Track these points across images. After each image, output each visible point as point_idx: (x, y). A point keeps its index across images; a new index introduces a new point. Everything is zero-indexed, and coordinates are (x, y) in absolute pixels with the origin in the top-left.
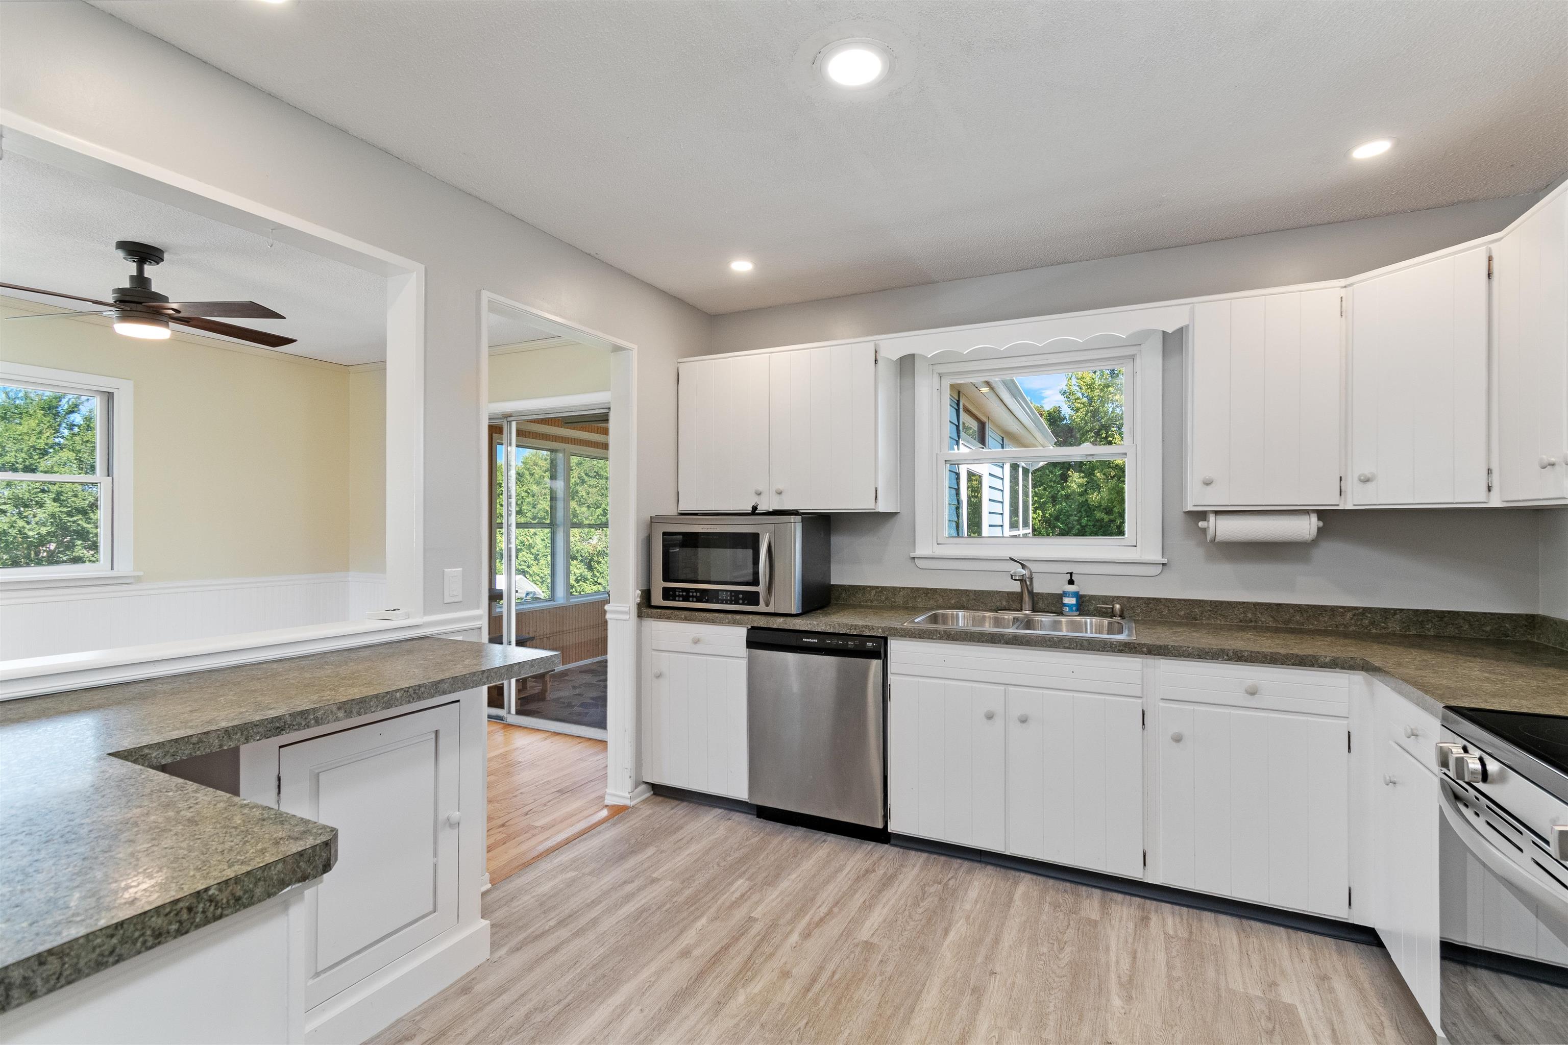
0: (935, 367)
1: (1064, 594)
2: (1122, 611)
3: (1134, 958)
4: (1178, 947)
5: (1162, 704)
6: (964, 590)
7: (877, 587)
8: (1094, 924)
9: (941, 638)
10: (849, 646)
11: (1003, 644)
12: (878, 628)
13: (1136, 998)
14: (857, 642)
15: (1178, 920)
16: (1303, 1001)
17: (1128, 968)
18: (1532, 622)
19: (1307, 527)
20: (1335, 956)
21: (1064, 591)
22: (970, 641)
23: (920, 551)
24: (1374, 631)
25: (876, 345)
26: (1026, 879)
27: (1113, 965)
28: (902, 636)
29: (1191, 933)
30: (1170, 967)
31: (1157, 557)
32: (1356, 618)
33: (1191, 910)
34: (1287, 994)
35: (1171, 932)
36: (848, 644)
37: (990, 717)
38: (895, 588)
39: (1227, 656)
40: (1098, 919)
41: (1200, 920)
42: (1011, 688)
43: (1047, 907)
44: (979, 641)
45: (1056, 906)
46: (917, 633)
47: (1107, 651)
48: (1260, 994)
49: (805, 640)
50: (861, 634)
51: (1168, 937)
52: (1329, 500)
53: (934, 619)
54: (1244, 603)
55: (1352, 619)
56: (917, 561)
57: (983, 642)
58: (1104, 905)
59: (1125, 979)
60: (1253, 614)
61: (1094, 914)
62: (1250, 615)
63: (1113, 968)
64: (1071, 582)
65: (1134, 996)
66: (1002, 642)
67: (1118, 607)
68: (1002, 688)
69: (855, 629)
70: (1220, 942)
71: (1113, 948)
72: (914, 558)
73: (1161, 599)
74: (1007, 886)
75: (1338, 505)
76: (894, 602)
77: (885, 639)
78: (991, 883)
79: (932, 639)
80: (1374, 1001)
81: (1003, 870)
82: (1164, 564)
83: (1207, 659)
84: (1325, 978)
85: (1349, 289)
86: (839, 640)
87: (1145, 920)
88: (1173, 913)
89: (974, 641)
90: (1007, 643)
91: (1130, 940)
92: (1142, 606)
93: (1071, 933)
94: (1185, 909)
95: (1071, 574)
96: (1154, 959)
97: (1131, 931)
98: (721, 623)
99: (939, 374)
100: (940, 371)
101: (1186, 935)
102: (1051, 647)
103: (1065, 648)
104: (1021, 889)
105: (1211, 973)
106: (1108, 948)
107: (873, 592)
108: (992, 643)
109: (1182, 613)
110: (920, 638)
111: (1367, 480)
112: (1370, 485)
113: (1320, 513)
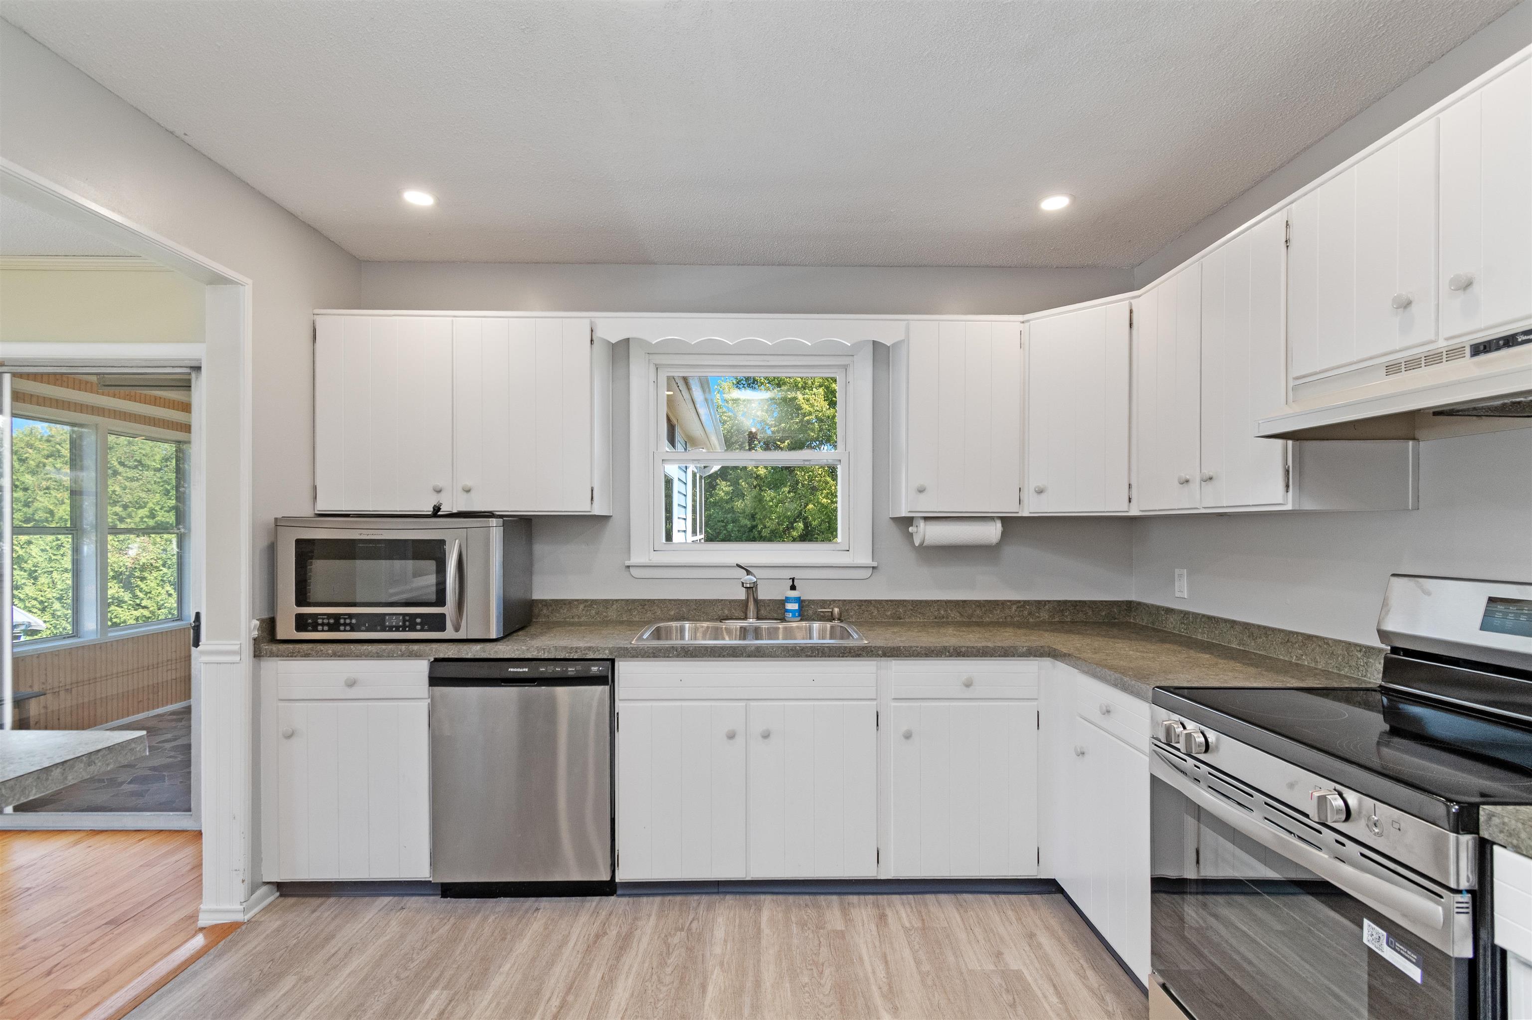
0: (651, 356)
1: (787, 600)
2: (840, 614)
3: (886, 962)
4: (917, 939)
5: (894, 704)
6: (684, 600)
7: (586, 601)
8: (841, 935)
9: (678, 656)
10: (569, 673)
11: (745, 657)
12: (605, 649)
13: (901, 1007)
14: (579, 668)
15: (909, 910)
16: (1025, 964)
17: (884, 975)
18: (1130, 606)
19: (992, 532)
20: (1032, 912)
21: (786, 597)
22: (710, 656)
23: (636, 558)
24: (1031, 620)
25: (591, 323)
26: (767, 902)
27: (870, 975)
28: (633, 657)
29: (923, 920)
30: (918, 963)
31: (867, 561)
32: (1018, 609)
33: (915, 896)
34: (1014, 963)
35: (907, 925)
36: (567, 671)
37: (731, 736)
38: (606, 601)
39: (949, 652)
40: (843, 929)
41: (926, 905)
42: (753, 703)
43: (795, 929)
44: (719, 656)
45: (803, 925)
46: (650, 651)
47: (847, 657)
48: (992, 967)
49: (512, 670)
50: (584, 657)
51: (907, 930)
52: (1010, 507)
53: (658, 634)
54: (938, 601)
55: (1016, 610)
56: (631, 569)
57: (724, 656)
58: (845, 911)
59: (885, 989)
60: (946, 611)
61: (839, 925)
62: (942, 612)
63: (872, 980)
64: (793, 588)
65: (899, 1006)
66: (744, 655)
67: (836, 610)
68: (743, 704)
69: (576, 652)
70: (948, 923)
71: (866, 958)
72: (628, 567)
73: (871, 600)
74: (751, 915)
75: (1018, 513)
76: (606, 617)
77: (613, 661)
78: (735, 915)
79: (668, 657)
80: (1071, 947)
81: (742, 897)
82: (873, 568)
83: (932, 657)
84: (1031, 936)
85: (1026, 324)
86: (556, 666)
87: (882, 917)
88: (903, 904)
89: (714, 656)
90: (749, 656)
91: (877, 944)
92: (855, 609)
93: (824, 950)
94: (911, 896)
95: (793, 579)
96: (902, 958)
97: (875, 933)
98: (390, 656)
99: (656, 365)
100: (658, 362)
101: (920, 925)
102: (793, 656)
103: (807, 656)
104: (765, 915)
105: (951, 959)
106: (861, 959)
107: (582, 606)
108: (734, 657)
109: (889, 613)
110: (654, 657)
111: (1040, 492)
112: (1043, 495)
113: (1003, 519)
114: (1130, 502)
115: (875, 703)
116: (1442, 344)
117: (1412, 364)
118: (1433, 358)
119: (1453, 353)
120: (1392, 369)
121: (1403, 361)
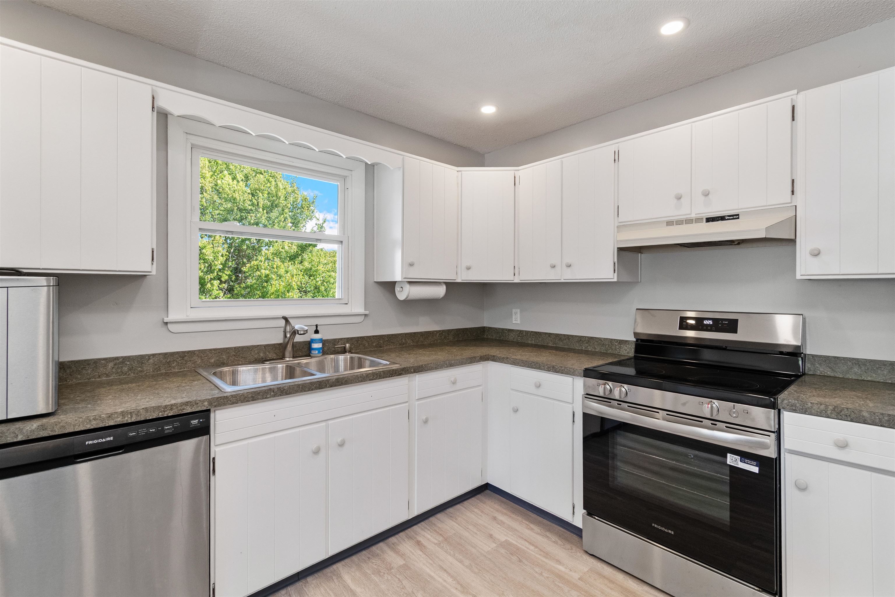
1: (312, 341)
2: (350, 348)
3: (445, 571)
4: (448, 548)
5: (417, 403)
8: (406, 567)
9: (274, 396)
10: (166, 432)
11: (329, 387)
12: (204, 401)
13: (476, 594)
14: (177, 424)
15: (429, 532)
16: (506, 535)
17: (451, 579)
19: (440, 291)
20: (485, 506)
21: (311, 339)
22: (301, 391)
23: (173, 316)
24: (445, 341)
25: (153, 90)
26: (341, 569)
27: (445, 584)
29: (441, 535)
30: (461, 562)
31: (361, 310)
33: (425, 522)
35: (436, 542)
36: (163, 429)
37: (317, 452)
40: (404, 562)
41: (435, 524)
42: (330, 422)
43: (375, 578)
44: (309, 390)
45: (378, 572)
48: (495, 545)
50: (181, 412)
51: (439, 545)
52: (451, 277)
54: (401, 334)
55: (439, 336)
56: (169, 326)
57: (312, 390)
58: (397, 552)
59: (459, 587)
60: (405, 340)
61: (401, 562)
62: (404, 341)
63: (448, 586)
64: (317, 332)
65: (474, 594)
66: (328, 386)
67: (348, 345)
68: (324, 424)
69: (171, 409)
70: (454, 530)
71: (432, 574)
72: (166, 323)
74: (337, 584)
75: (455, 280)
77: (208, 411)
78: (326, 590)
79: (266, 398)
80: (513, 516)
81: (320, 574)
82: (366, 315)
84: (495, 518)
85: (460, 173)
86: (148, 428)
87: (418, 543)
88: (422, 529)
89: (305, 391)
90: (331, 387)
91: (431, 562)
93: (405, 582)
94: (422, 523)
95: (317, 326)
96: (451, 563)
97: (424, 556)
99: (192, 145)
101: (441, 539)
104: (347, 578)
105: (473, 550)
106: (430, 576)
108: (320, 389)
109: (374, 344)
110: (253, 400)
111: (468, 268)
112: (470, 271)
113: (446, 283)
114: (514, 275)
115: (407, 404)
116: (693, 216)
117: (679, 222)
118: (689, 221)
119: (698, 220)
120: (669, 223)
121: (675, 221)
